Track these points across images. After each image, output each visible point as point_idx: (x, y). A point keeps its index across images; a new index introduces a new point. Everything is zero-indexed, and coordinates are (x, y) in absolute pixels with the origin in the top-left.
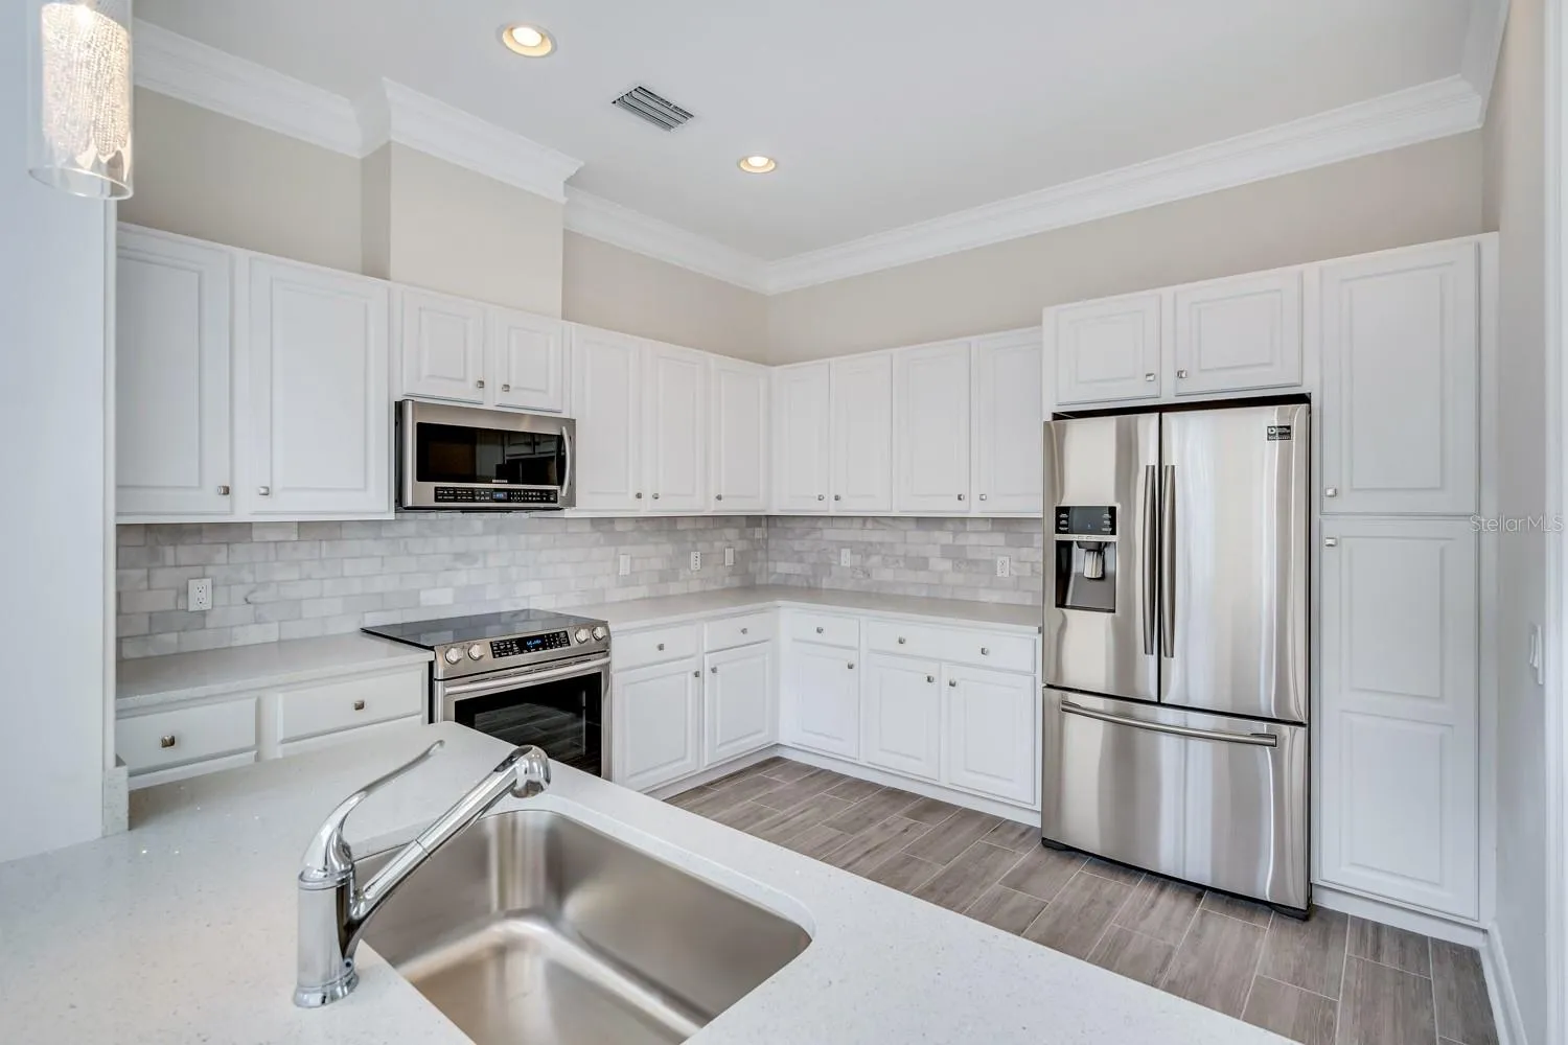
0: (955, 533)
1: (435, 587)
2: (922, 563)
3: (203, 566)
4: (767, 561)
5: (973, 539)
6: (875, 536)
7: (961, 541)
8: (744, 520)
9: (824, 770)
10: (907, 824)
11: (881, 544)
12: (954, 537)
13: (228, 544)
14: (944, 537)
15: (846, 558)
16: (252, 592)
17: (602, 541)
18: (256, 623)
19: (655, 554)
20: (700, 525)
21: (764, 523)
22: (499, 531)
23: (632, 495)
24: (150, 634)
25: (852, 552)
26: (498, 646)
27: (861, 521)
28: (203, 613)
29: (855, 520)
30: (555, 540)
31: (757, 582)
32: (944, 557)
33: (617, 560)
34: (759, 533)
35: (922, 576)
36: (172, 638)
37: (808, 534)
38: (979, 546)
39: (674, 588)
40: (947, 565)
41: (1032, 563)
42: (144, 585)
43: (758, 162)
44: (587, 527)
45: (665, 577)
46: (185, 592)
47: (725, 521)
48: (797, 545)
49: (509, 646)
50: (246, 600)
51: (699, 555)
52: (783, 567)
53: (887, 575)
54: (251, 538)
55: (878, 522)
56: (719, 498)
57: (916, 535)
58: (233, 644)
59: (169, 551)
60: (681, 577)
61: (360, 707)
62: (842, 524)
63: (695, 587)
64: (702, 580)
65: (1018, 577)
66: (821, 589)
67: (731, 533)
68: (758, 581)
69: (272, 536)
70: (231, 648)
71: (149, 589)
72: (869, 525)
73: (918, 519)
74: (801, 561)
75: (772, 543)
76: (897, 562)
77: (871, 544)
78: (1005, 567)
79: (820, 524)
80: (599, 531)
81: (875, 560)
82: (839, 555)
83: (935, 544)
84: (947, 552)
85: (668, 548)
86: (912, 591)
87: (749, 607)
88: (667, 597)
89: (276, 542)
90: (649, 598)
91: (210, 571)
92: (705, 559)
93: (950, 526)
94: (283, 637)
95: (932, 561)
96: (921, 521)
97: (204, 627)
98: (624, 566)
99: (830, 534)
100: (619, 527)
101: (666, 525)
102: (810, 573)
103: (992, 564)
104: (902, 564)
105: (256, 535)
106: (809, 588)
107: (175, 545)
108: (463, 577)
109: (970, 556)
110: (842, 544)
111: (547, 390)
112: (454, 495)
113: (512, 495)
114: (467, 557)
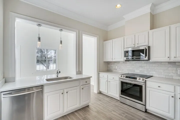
1: (137, 70)
3: (117, 65)
13: (118, 63)
16: (120, 68)
18: (120, 70)
23: (167, 57)
24: (114, 70)
42: (114, 66)
46: (116, 67)
54: (120, 63)
61: (113, 78)
94: (122, 72)
97: (117, 70)
98: (179, 72)
100: (177, 64)
107: (115, 63)
111: (145, 43)
112: (133, 58)
113: (136, 58)
114: (141, 67)
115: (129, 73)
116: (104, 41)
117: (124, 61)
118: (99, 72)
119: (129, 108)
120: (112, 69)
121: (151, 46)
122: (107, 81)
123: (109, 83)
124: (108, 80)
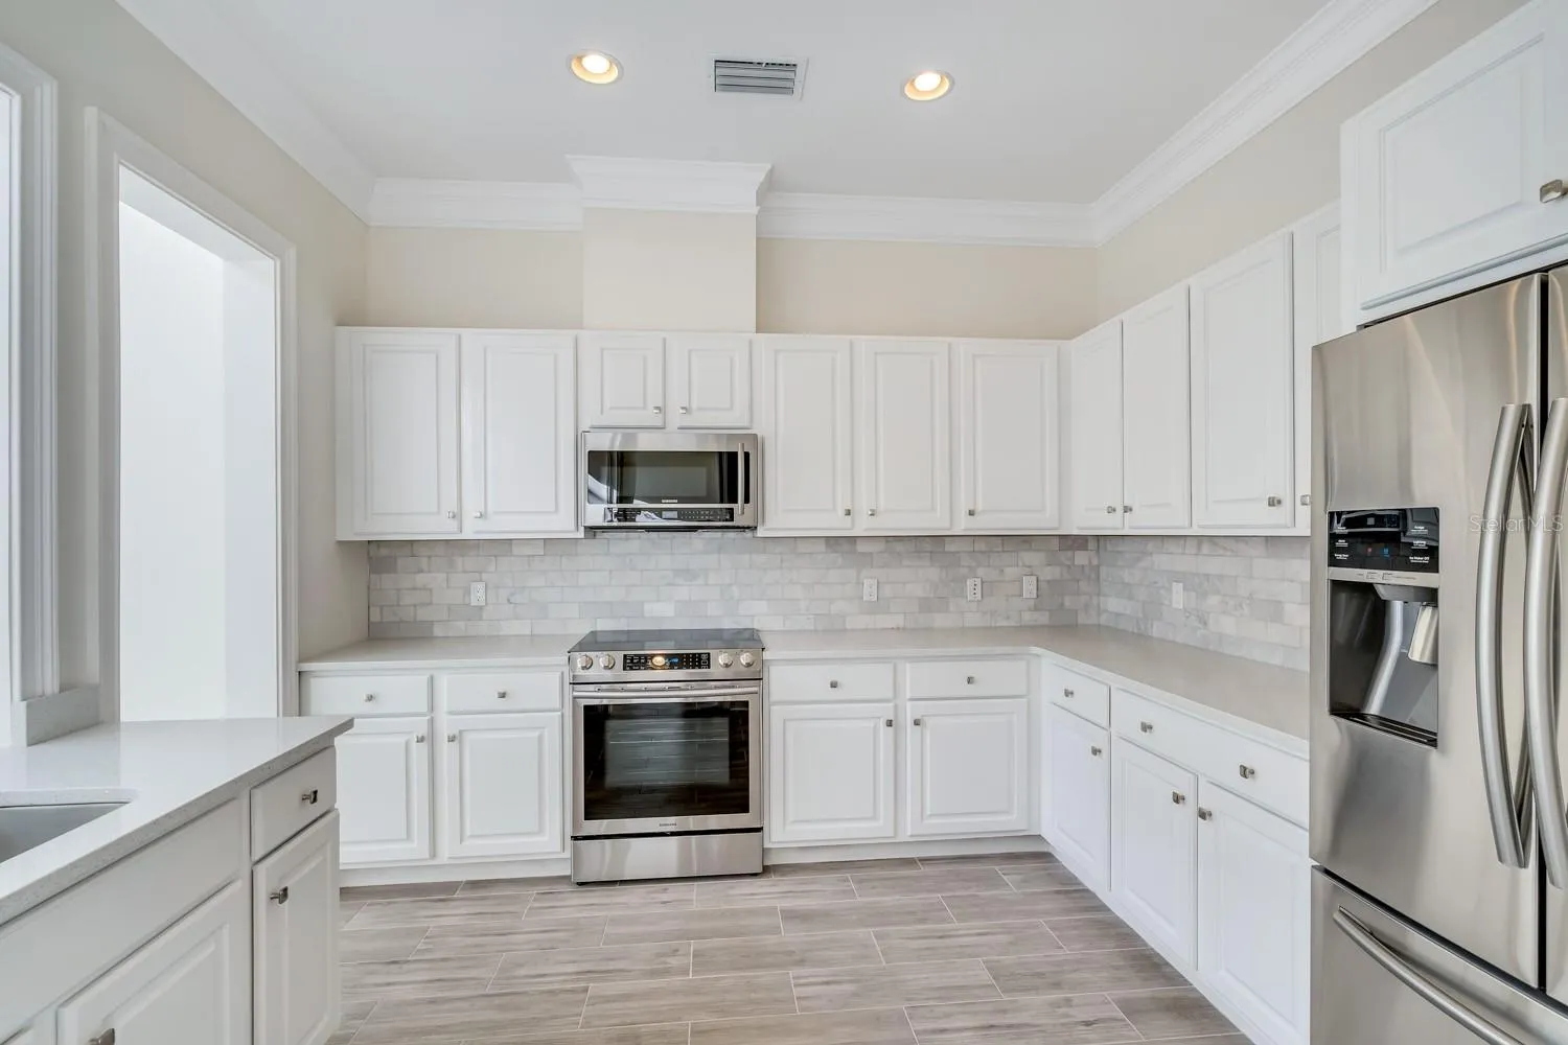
1: (658, 601)
2: (1274, 611)
3: (480, 573)
4: (1099, 595)
6: (1213, 564)
8: (1056, 541)
9: (1087, 891)
10: (1114, 1014)
11: (1221, 577)
13: (496, 556)
14: (1305, 570)
15: (1178, 597)
16: (512, 594)
17: (840, 561)
18: (517, 619)
19: (916, 579)
20: (981, 546)
21: (1092, 545)
22: (720, 550)
23: (841, 512)
24: (449, 621)
25: (1185, 589)
26: (632, 660)
27: (1194, 542)
28: (481, 608)
29: (1189, 542)
30: (782, 561)
31: (1080, 621)
32: (1305, 603)
33: (860, 584)
34: (1081, 558)
35: (1274, 631)
36: (461, 624)
39: (940, 620)
42: (445, 585)
43: (928, 83)
44: (822, 547)
45: (926, 605)
46: (467, 592)
47: (1025, 541)
48: (1126, 576)
49: (643, 661)
50: (509, 600)
51: (978, 581)
52: (1113, 604)
53: (1228, 625)
54: (511, 551)
55: (1215, 544)
56: (971, 513)
58: (501, 633)
59: (459, 561)
60: (952, 609)
61: (503, 695)
62: (1173, 546)
63: (973, 619)
64: (985, 613)
66: (1151, 637)
67: (1033, 558)
68: (1082, 619)
69: (527, 551)
70: (498, 636)
71: (448, 587)
72: (1206, 549)
73: (1269, 540)
74: (1130, 597)
75: (1104, 571)
76: (1241, 606)
77: (1207, 576)
79: (1150, 546)
80: (836, 552)
81: (1213, 600)
82: (1169, 590)
83: (1292, 580)
85: (933, 573)
87: (999, 650)
88: (929, 630)
89: (529, 556)
90: (904, 629)
91: (484, 576)
92: (987, 587)
94: (535, 632)
95: (1289, 609)
97: (481, 619)
98: (869, 590)
99: (1162, 560)
100: (861, 547)
101: (931, 545)
102: (1140, 614)
104: (1246, 610)
105: (516, 550)
106: (1140, 635)
107: (462, 556)
108: (683, 592)
110: (1174, 576)
111: (731, 408)
112: (624, 515)
113: (682, 514)
114: (688, 574)
115: (599, 628)
116: (341, 323)
117: (581, 534)
118: (306, 667)
119: (665, 897)
120: (423, 614)
121: (763, 439)
122: (428, 739)
123: (446, 751)
124: (432, 722)
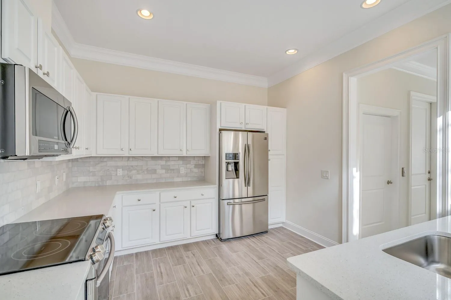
0: (166, 161)
2: (154, 171)
4: (72, 177)
5: (172, 163)
6: (134, 163)
7: (169, 163)
11: (137, 166)
12: (166, 162)
14: (163, 163)
15: (120, 172)
25: (122, 170)
32: (162, 169)
34: (70, 165)
35: (154, 176)
37: (99, 164)
38: (174, 165)
40: (164, 171)
41: (190, 169)
48: (92, 169)
52: (82, 179)
53: (139, 177)
57: (151, 163)
62: (117, 159)
65: (186, 173)
66: (106, 186)
72: (131, 159)
74: (94, 175)
75: (75, 168)
76: (144, 172)
77: (132, 166)
78: (183, 171)
79: (105, 160)
81: (134, 172)
82: (116, 171)
83: (158, 165)
84: (163, 167)
86: (149, 182)
93: (164, 159)
95: (158, 171)
96: (154, 158)
99: (111, 163)
102: (100, 180)
103: (178, 171)
104: (146, 173)
109: (171, 168)
110: (117, 167)
